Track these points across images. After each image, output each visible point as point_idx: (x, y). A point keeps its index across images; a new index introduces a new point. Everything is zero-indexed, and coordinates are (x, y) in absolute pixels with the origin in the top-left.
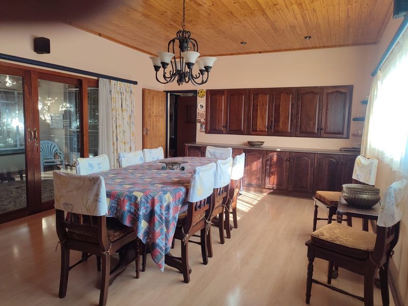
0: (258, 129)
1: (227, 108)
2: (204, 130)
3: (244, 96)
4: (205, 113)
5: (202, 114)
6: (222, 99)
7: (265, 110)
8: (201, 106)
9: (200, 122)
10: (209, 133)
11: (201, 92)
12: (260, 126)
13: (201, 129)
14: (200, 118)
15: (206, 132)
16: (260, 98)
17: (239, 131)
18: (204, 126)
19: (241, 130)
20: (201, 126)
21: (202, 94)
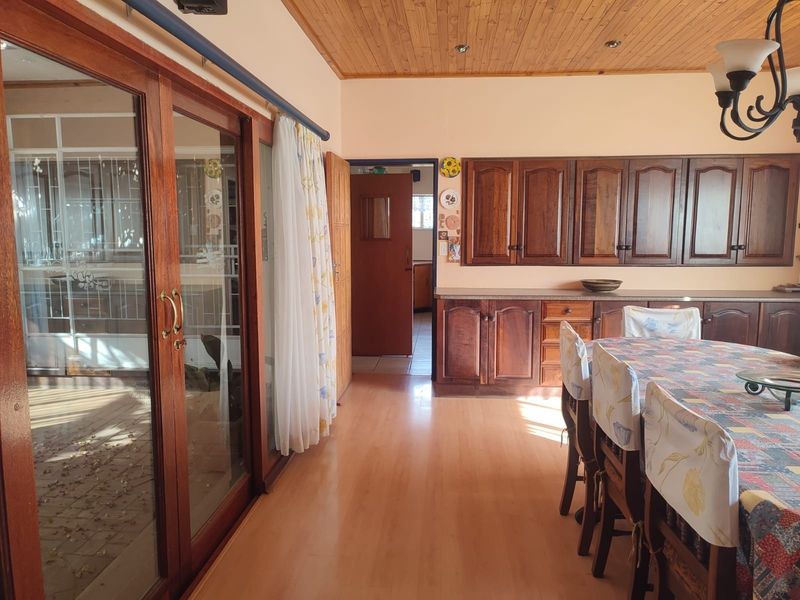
0: (596, 252)
1: (520, 204)
2: (458, 257)
3: (561, 175)
4: (459, 216)
5: (452, 217)
6: (506, 181)
7: (614, 209)
8: (447, 198)
9: (447, 238)
10: (475, 263)
11: (449, 163)
12: (599, 245)
13: (448, 256)
14: (445, 229)
15: (464, 262)
16: (602, 179)
17: (550, 256)
18: (457, 248)
19: (555, 255)
20: (451, 247)
21: (451, 168)
